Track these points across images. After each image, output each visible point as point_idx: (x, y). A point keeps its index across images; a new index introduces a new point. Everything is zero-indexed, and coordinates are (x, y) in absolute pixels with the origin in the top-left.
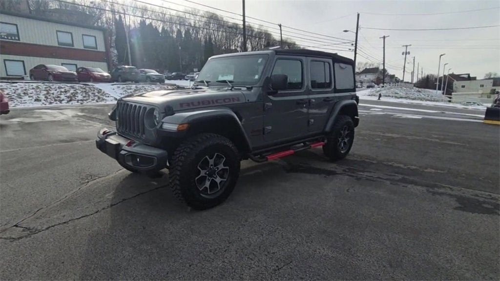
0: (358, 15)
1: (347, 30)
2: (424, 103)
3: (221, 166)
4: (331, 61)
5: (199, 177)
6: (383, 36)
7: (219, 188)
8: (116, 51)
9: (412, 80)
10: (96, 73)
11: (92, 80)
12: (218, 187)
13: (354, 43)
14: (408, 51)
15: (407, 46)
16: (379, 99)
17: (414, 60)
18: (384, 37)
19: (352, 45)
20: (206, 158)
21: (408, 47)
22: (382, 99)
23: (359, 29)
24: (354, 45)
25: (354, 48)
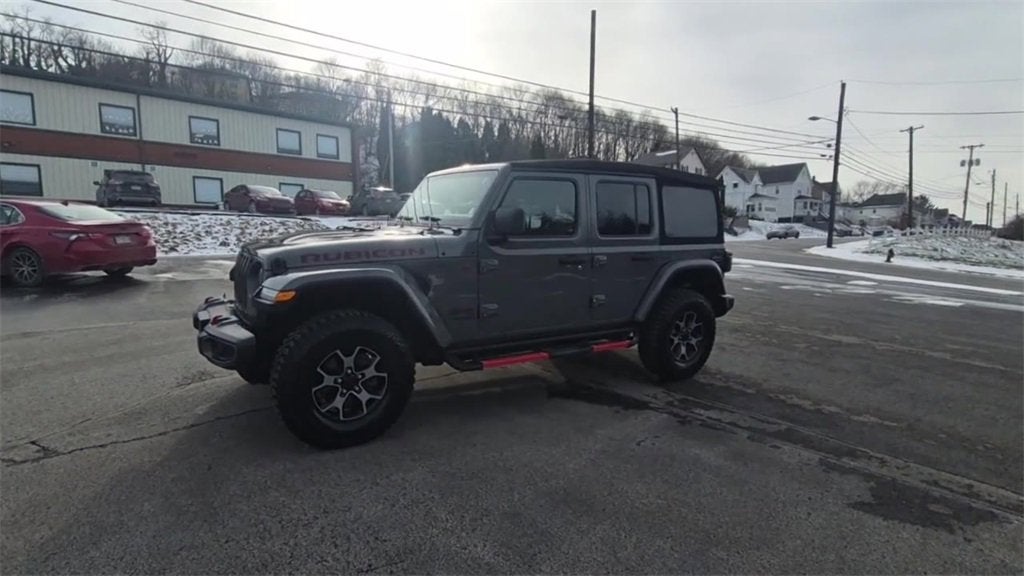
0: (843, 86)
1: (819, 116)
2: (1001, 273)
3: (370, 372)
4: (652, 183)
5: (320, 387)
6: (908, 127)
7: (365, 411)
8: (376, 162)
9: (989, 218)
10: (325, 201)
11: (318, 212)
12: (362, 410)
13: (834, 142)
14: (974, 158)
15: (972, 147)
16: (888, 260)
17: (993, 176)
18: (911, 130)
19: (829, 146)
20: (336, 354)
21: (975, 150)
22: (896, 261)
23: (844, 113)
24: (834, 147)
25: (833, 153)
